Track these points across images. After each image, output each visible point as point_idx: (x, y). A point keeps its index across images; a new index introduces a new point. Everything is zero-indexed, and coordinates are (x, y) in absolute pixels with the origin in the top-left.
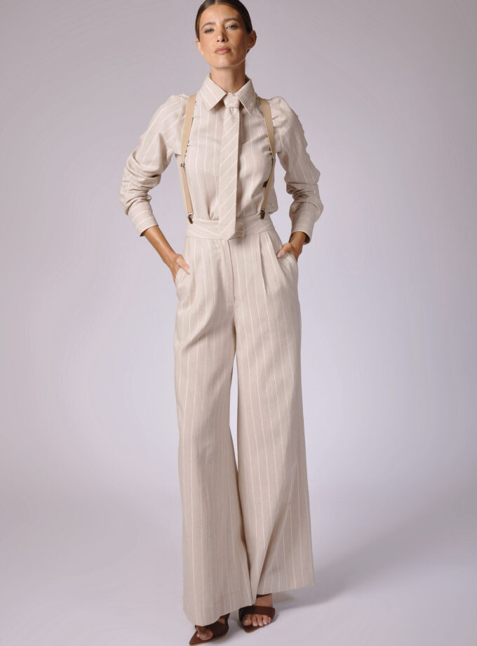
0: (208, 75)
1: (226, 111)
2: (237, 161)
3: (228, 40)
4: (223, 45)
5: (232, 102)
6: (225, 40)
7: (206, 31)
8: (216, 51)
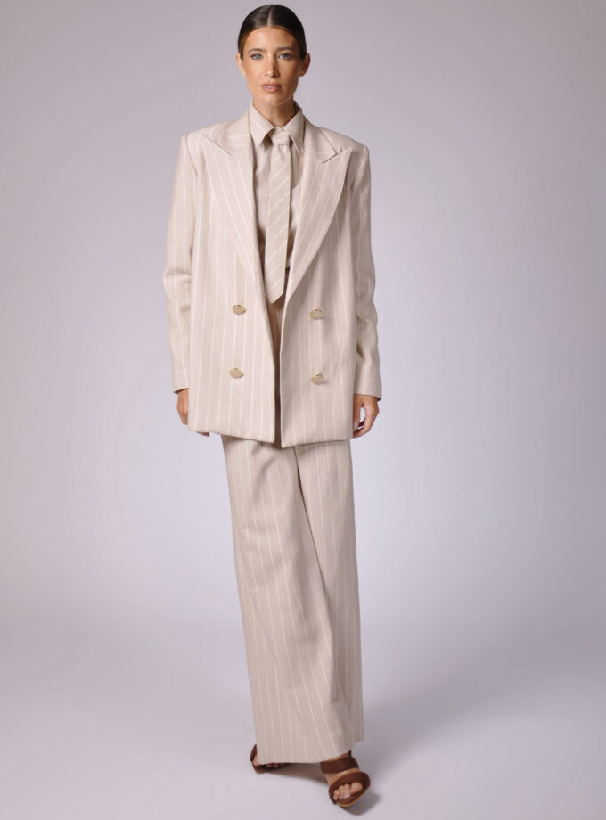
0: (252, 103)
1: (275, 149)
2: (288, 208)
3: (279, 75)
4: (272, 81)
5: (281, 138)
6: (276, 75)
7: (252, 56)
8: (264, 86)
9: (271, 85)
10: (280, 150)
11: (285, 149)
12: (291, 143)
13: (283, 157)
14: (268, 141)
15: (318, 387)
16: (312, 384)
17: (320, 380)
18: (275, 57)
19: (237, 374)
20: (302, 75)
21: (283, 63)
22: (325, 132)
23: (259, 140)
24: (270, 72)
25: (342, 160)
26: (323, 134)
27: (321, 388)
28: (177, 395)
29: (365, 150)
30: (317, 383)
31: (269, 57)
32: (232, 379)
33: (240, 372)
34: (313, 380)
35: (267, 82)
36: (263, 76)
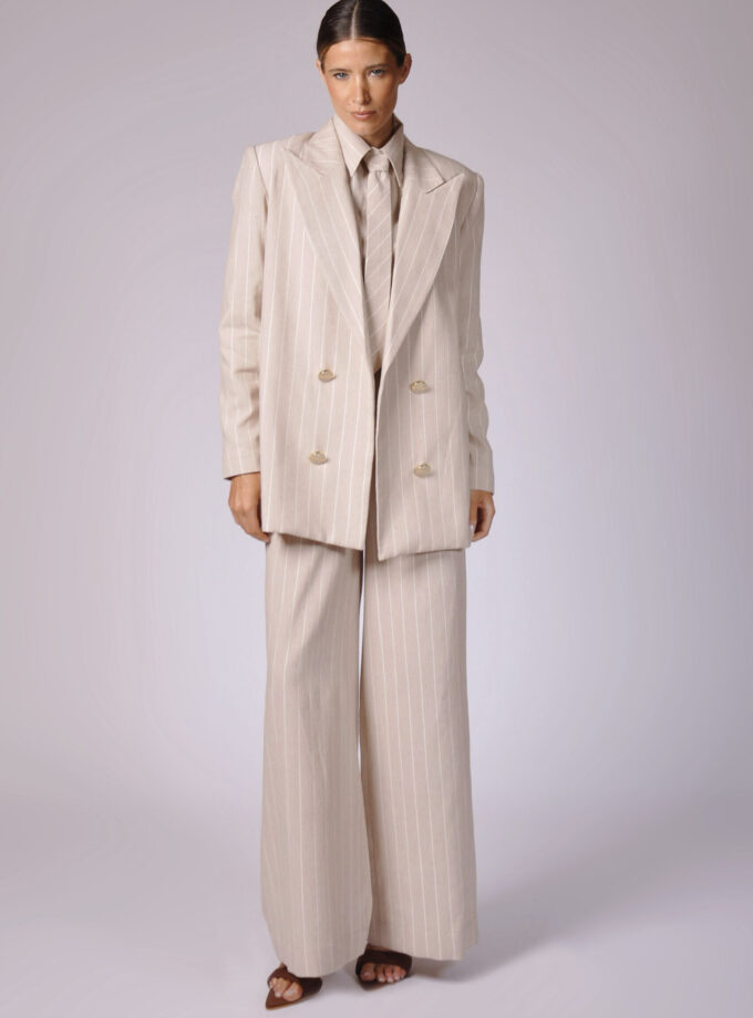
1: (371, 176)
3: (370, 99)
4: (363, 109)
5: (379, 163)
6: (367, 100)
7: (335, 75)
8: (353, 113)
9: (362, 114)
10: (377, 178)
11: (384, 176)
12: (390, 168)
13: (381, 187)
14: (364, 167)
15: (421, 481)
16: (415, 477)
17: (425, 471)
18: (364, 77)
19: (319, 459)
20: (402, 82)
21: (372, 79)
22: (429, 155)
23: (353, 166)
24: (359, 98)
25: (451, 190)
26: (427, 157)
27: (426, 482)
28: (229, 483)
29: (479, 179)
30: (421, 476)
31: (356, 80)
32: (311, 464)
33: (323, 456)
34: (415, 471)
35: (357, 110)
36: (350, 102)
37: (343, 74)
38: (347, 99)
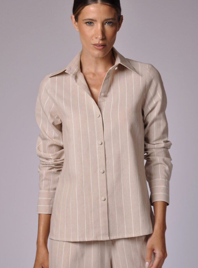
4: (101, 42)
6: (104, 38)
7: (86, 23)
8: (95, 45)
18: (103, 25)
21: (107, 27)
24: (100, 36)
31: (98, 26)
35: (97, 43)
36: (94, 38)
37: (90, 22)
38: (92, 37)
